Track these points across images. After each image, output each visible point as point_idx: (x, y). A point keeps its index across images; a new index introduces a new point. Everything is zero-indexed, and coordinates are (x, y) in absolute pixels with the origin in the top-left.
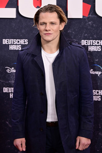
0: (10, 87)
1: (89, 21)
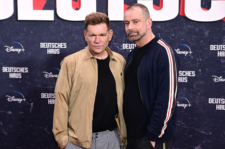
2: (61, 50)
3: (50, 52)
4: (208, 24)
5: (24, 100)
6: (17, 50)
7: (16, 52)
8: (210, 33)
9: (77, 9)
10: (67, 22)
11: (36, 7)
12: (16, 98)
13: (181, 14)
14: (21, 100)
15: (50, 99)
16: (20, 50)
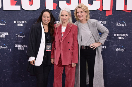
0: (18, 44)
1: (56, 12)
2: (24, 24)
3: (19, 25)
4: (92, 11)
5: (7, 48)
6: (3, 24)
7: (3, 25)
8: (93, 16)
9: (31, 5)
10: (27, 11)
11: (12, 4)
12: (3, 47)
14: (5, 48)
15: (19, 47)
16: (4, 24)
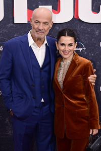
8: (99, 33)
13: (75, 17)
